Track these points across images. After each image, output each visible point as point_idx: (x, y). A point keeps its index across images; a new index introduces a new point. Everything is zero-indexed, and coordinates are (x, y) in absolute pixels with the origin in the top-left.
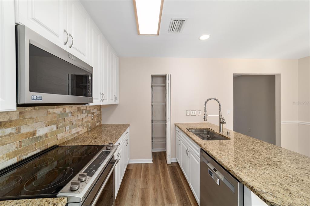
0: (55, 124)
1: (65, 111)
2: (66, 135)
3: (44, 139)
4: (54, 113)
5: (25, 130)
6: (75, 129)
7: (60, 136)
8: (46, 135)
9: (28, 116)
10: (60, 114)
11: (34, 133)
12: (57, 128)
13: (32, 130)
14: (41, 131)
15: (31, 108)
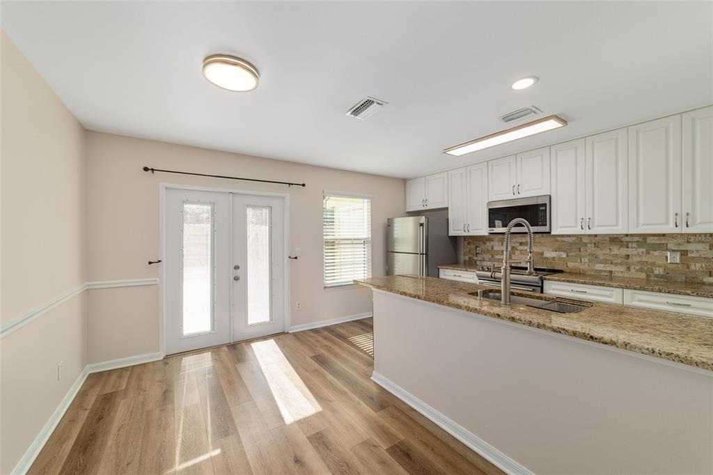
0: (565, 251)
1: (581, 241)
2: (582, 267)
3: (551, 261)
4: (564, 241)
5: (535, 249)
6: (602, 265)
7: (571, 265)
8: (553, 258)
9: (537, 240)
10: (570, 243)
11: (542, 254)
12: (568, 256)
13: (540, 251)
14: (549, 254)
15: (540, 235)
